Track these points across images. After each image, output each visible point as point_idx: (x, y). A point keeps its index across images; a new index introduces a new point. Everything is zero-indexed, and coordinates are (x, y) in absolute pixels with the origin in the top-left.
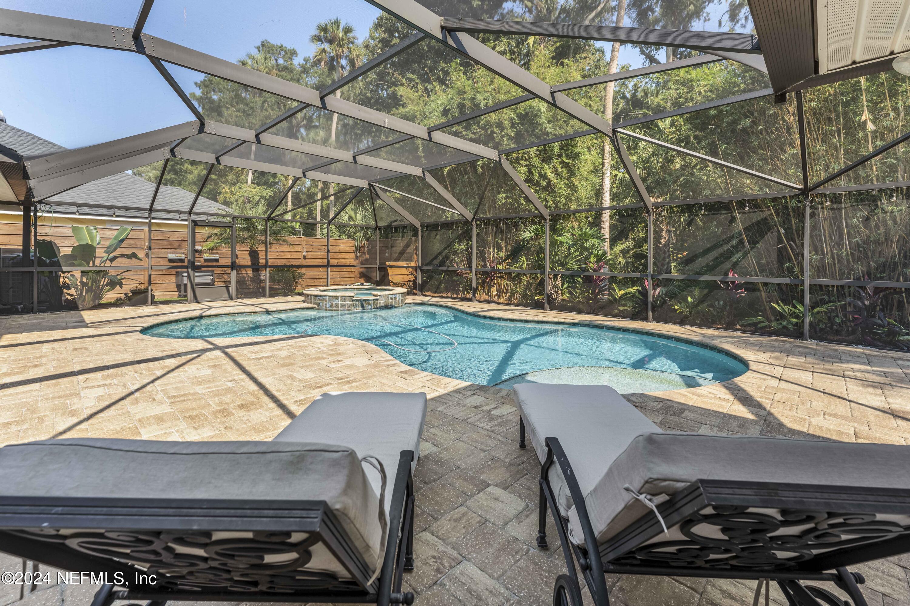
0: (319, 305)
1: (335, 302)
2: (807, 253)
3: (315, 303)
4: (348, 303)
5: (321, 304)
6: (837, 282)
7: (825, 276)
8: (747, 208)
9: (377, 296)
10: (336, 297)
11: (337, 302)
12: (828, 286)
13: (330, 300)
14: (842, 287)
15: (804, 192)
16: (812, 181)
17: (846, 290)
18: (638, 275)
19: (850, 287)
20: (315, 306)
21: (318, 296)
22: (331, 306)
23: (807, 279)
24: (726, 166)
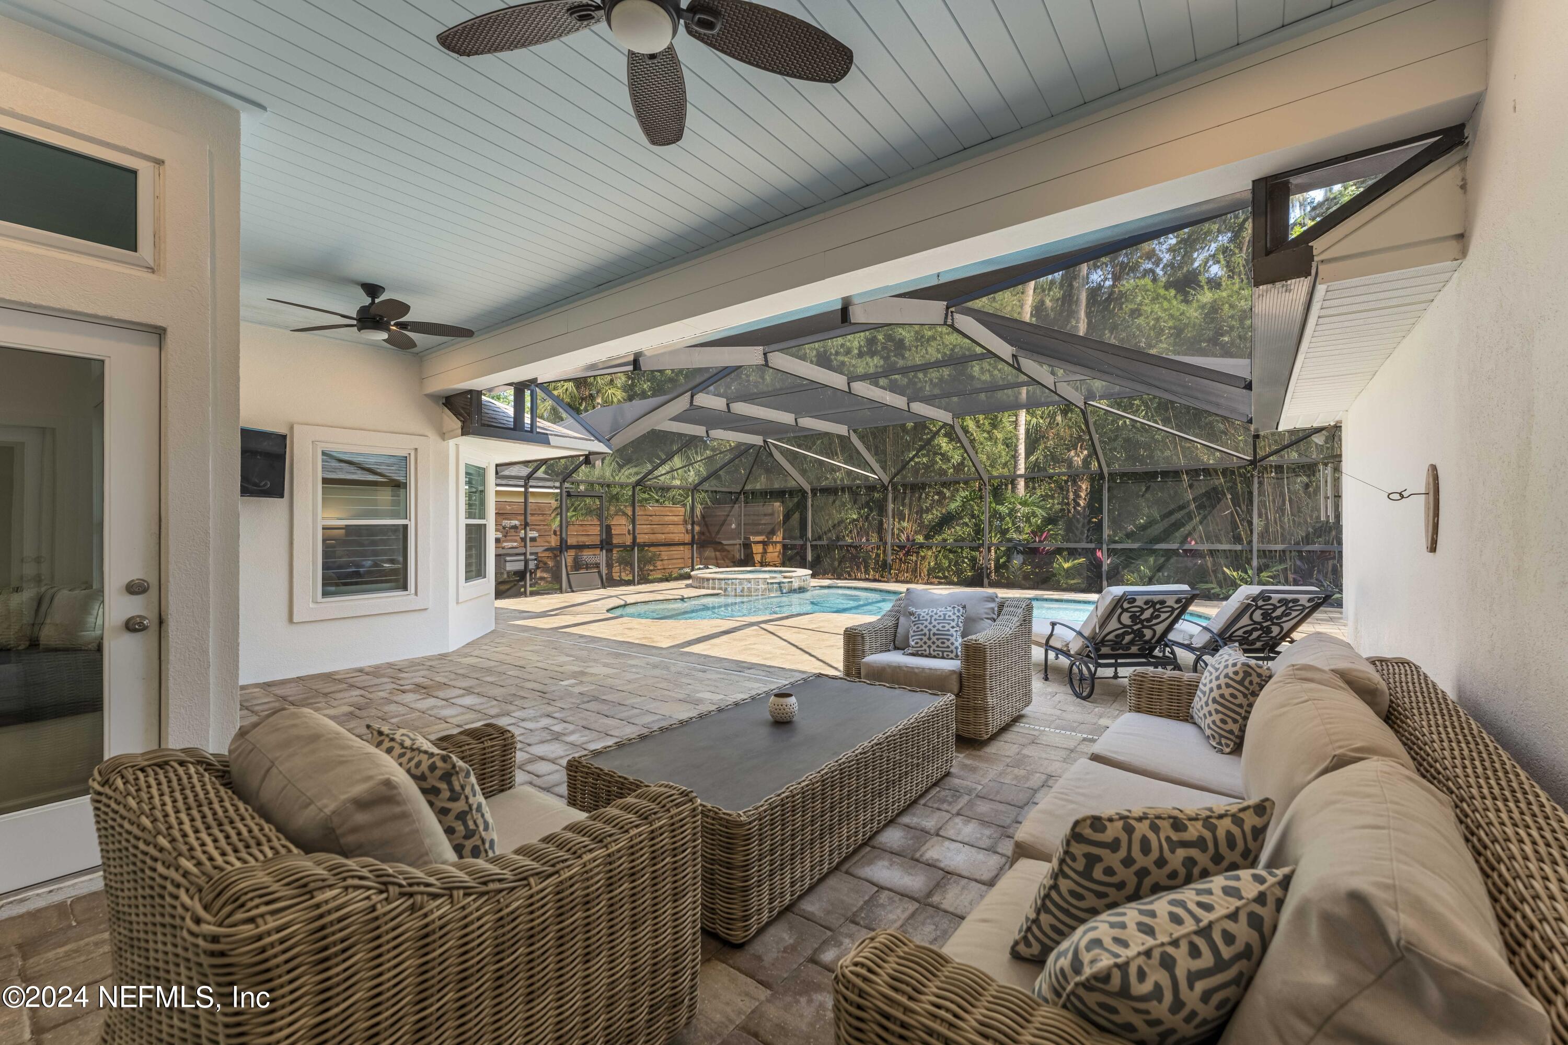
0: (726, 590)
1: (746, 585)
2: (1256, 520)
3: (721, 589)
4: (762, 586)
5: (729, 589)
6: (1279, 547)
7: (1269, 542)
8: (1202, 477)
9: (791, 578)
10: (749, 580)
11: (749, 585)
12: (1270, 551)
13: (740, 584)
14: (1284, 551)
15: (1253, 463)
16: (1261, 453)
17: (1288, 554)
18: (1092, 546)
19: (1290, 551)
20: (720, 591)
21: (724, 579)
22: (742, 591)
23: (1255, 546)
24: (1179, 436)
